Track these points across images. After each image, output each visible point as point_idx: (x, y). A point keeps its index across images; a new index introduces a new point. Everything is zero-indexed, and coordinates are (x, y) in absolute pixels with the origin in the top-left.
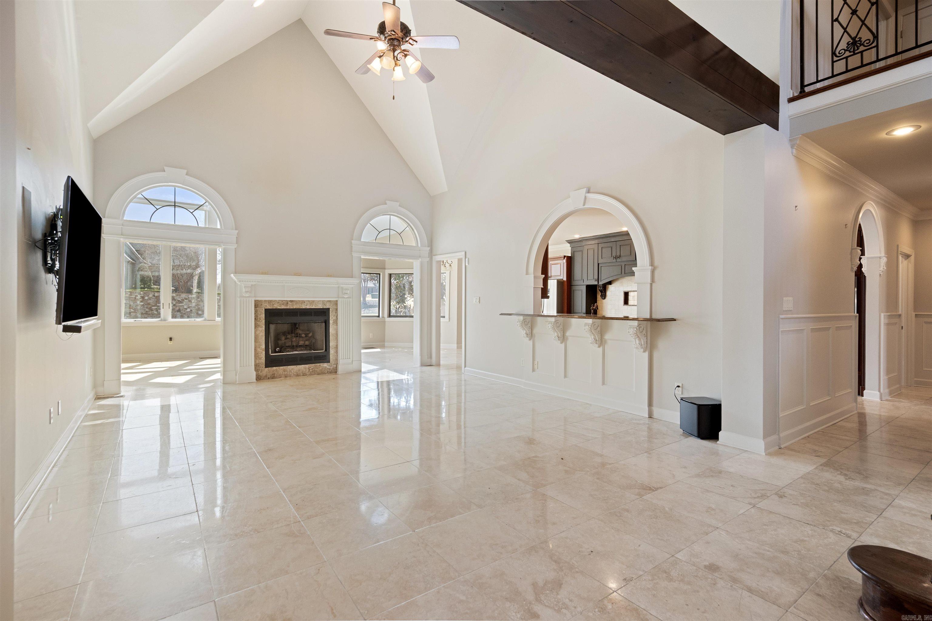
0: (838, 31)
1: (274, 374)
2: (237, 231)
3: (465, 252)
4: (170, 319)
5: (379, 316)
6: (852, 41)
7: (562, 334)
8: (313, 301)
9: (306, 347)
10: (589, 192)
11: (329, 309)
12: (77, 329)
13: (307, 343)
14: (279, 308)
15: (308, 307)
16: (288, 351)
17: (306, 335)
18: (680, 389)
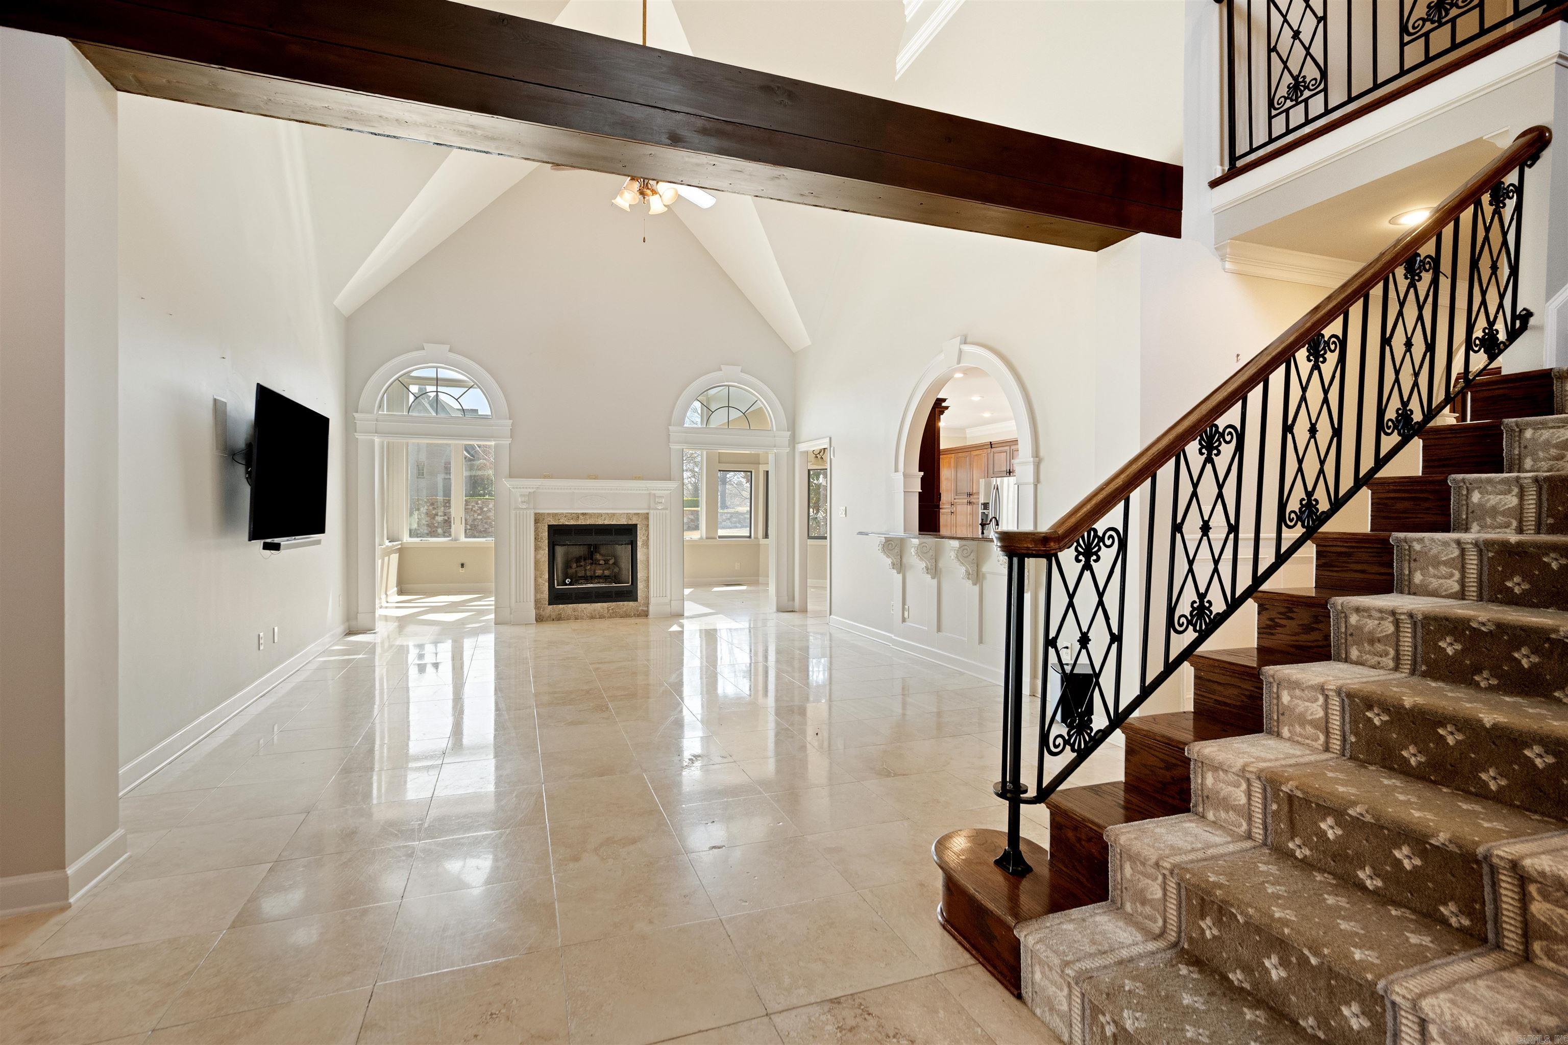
0: (1277, 65)
1: (560, 614)
2: (511, 421)
3: (830, 438)
4: (463, 539)
5: (750, 537)
6: (1293, 82)
7: (934, 565)
8: (614, 514)
9: (605, 578)
10: (965, 342)
11: (636, 525)
12: (277, 547)
13: (607, 573)
14: (567, 523)
15: (606, 522)
16: (581, 584)
17: (606, 562)
18: (1069, 651)
